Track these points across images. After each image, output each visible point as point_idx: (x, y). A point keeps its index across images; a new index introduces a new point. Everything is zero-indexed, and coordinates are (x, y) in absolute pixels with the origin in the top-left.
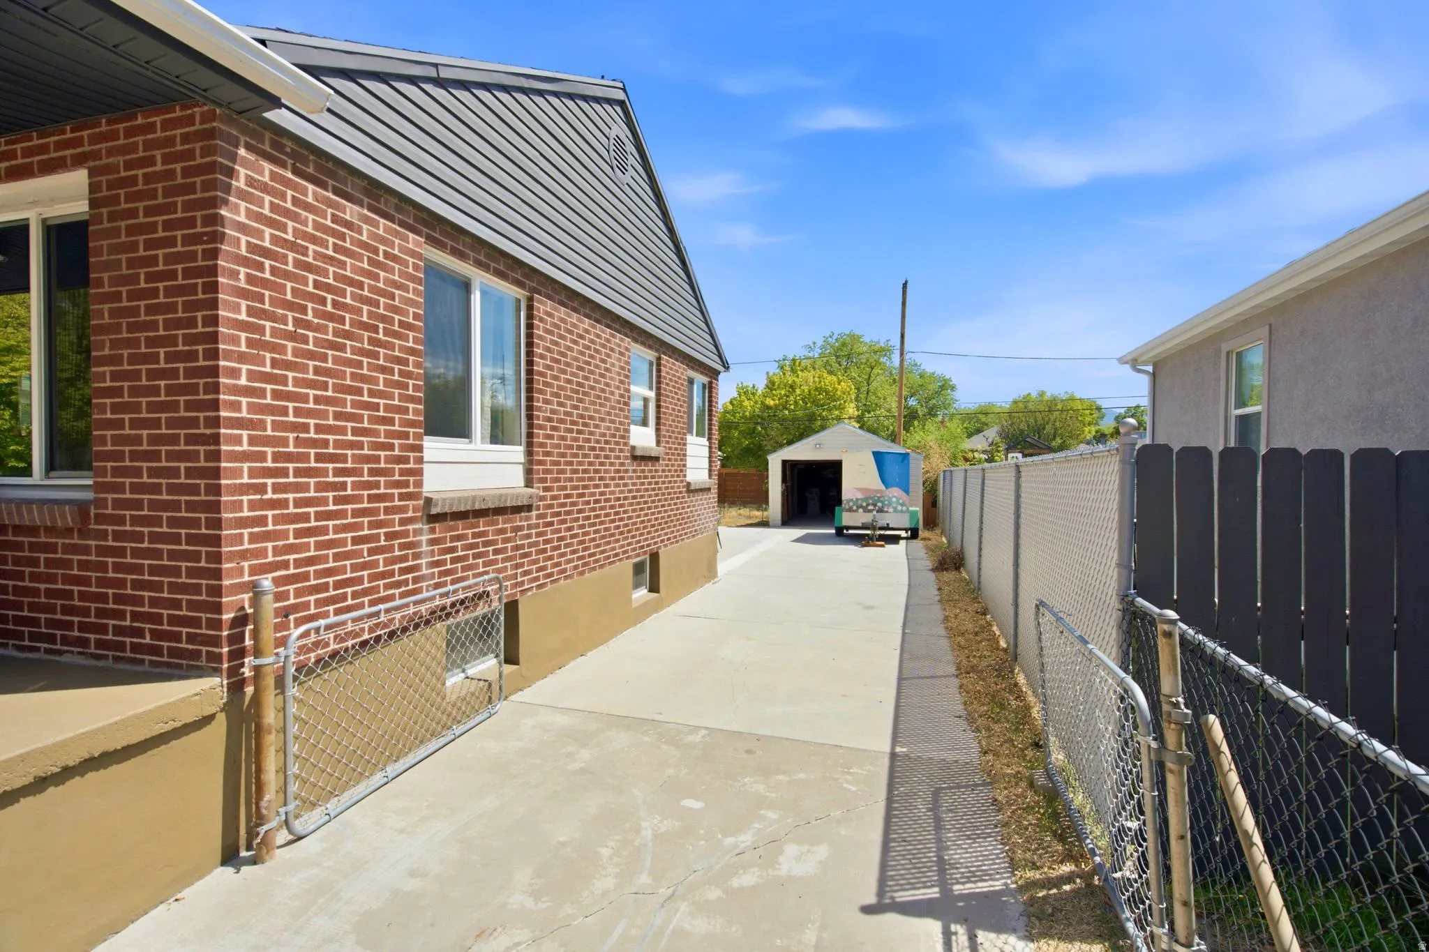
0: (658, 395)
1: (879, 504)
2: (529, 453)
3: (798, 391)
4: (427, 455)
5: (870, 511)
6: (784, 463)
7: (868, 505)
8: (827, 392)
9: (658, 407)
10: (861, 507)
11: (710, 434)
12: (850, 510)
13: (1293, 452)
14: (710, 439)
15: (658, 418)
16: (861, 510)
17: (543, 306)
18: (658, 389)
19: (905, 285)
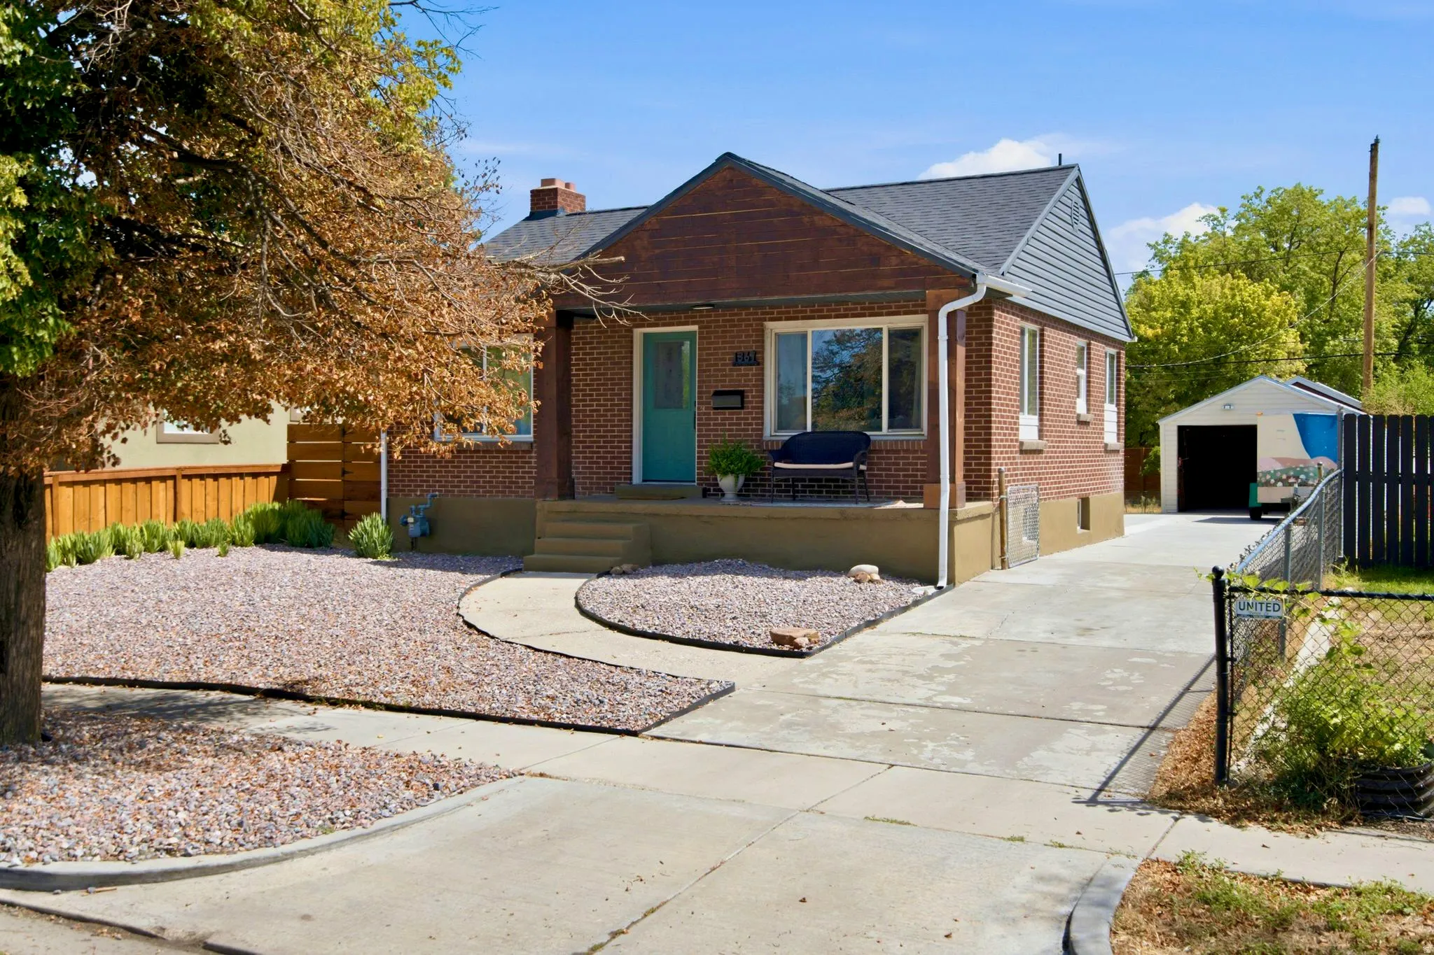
0: (1089, 373)
1: (1302, 476)
2: (1041, 420)
3: (1195, 312)
4: (1021, 421)
5: (1291, 485)
6: (1181, 429)
7: (1289, 477)
8: (1246, 312)
9: (1088, 382)
10: (1280, 480)
11: (1118, 401)
12: (1267, 484)
13: (1396, 417)
14: (1118, 405)
15: (1088, 391)
16: (1280, 484)
17: (1049, 332)
18: (1089, 368)
19: (1374, 148)
